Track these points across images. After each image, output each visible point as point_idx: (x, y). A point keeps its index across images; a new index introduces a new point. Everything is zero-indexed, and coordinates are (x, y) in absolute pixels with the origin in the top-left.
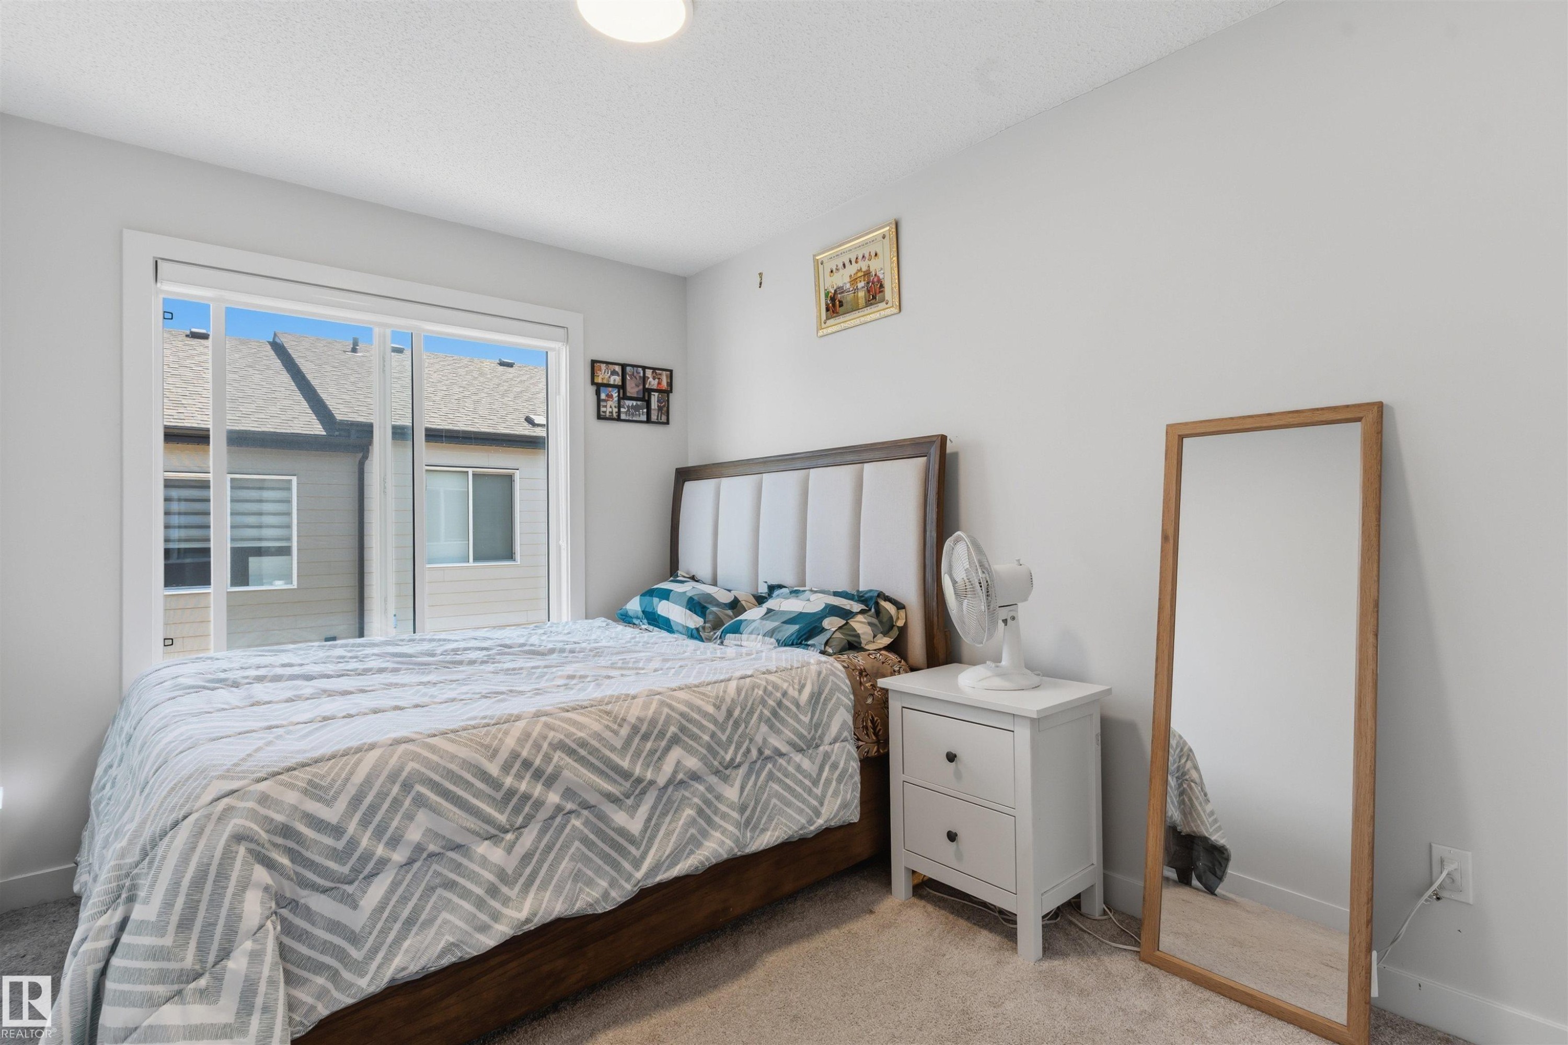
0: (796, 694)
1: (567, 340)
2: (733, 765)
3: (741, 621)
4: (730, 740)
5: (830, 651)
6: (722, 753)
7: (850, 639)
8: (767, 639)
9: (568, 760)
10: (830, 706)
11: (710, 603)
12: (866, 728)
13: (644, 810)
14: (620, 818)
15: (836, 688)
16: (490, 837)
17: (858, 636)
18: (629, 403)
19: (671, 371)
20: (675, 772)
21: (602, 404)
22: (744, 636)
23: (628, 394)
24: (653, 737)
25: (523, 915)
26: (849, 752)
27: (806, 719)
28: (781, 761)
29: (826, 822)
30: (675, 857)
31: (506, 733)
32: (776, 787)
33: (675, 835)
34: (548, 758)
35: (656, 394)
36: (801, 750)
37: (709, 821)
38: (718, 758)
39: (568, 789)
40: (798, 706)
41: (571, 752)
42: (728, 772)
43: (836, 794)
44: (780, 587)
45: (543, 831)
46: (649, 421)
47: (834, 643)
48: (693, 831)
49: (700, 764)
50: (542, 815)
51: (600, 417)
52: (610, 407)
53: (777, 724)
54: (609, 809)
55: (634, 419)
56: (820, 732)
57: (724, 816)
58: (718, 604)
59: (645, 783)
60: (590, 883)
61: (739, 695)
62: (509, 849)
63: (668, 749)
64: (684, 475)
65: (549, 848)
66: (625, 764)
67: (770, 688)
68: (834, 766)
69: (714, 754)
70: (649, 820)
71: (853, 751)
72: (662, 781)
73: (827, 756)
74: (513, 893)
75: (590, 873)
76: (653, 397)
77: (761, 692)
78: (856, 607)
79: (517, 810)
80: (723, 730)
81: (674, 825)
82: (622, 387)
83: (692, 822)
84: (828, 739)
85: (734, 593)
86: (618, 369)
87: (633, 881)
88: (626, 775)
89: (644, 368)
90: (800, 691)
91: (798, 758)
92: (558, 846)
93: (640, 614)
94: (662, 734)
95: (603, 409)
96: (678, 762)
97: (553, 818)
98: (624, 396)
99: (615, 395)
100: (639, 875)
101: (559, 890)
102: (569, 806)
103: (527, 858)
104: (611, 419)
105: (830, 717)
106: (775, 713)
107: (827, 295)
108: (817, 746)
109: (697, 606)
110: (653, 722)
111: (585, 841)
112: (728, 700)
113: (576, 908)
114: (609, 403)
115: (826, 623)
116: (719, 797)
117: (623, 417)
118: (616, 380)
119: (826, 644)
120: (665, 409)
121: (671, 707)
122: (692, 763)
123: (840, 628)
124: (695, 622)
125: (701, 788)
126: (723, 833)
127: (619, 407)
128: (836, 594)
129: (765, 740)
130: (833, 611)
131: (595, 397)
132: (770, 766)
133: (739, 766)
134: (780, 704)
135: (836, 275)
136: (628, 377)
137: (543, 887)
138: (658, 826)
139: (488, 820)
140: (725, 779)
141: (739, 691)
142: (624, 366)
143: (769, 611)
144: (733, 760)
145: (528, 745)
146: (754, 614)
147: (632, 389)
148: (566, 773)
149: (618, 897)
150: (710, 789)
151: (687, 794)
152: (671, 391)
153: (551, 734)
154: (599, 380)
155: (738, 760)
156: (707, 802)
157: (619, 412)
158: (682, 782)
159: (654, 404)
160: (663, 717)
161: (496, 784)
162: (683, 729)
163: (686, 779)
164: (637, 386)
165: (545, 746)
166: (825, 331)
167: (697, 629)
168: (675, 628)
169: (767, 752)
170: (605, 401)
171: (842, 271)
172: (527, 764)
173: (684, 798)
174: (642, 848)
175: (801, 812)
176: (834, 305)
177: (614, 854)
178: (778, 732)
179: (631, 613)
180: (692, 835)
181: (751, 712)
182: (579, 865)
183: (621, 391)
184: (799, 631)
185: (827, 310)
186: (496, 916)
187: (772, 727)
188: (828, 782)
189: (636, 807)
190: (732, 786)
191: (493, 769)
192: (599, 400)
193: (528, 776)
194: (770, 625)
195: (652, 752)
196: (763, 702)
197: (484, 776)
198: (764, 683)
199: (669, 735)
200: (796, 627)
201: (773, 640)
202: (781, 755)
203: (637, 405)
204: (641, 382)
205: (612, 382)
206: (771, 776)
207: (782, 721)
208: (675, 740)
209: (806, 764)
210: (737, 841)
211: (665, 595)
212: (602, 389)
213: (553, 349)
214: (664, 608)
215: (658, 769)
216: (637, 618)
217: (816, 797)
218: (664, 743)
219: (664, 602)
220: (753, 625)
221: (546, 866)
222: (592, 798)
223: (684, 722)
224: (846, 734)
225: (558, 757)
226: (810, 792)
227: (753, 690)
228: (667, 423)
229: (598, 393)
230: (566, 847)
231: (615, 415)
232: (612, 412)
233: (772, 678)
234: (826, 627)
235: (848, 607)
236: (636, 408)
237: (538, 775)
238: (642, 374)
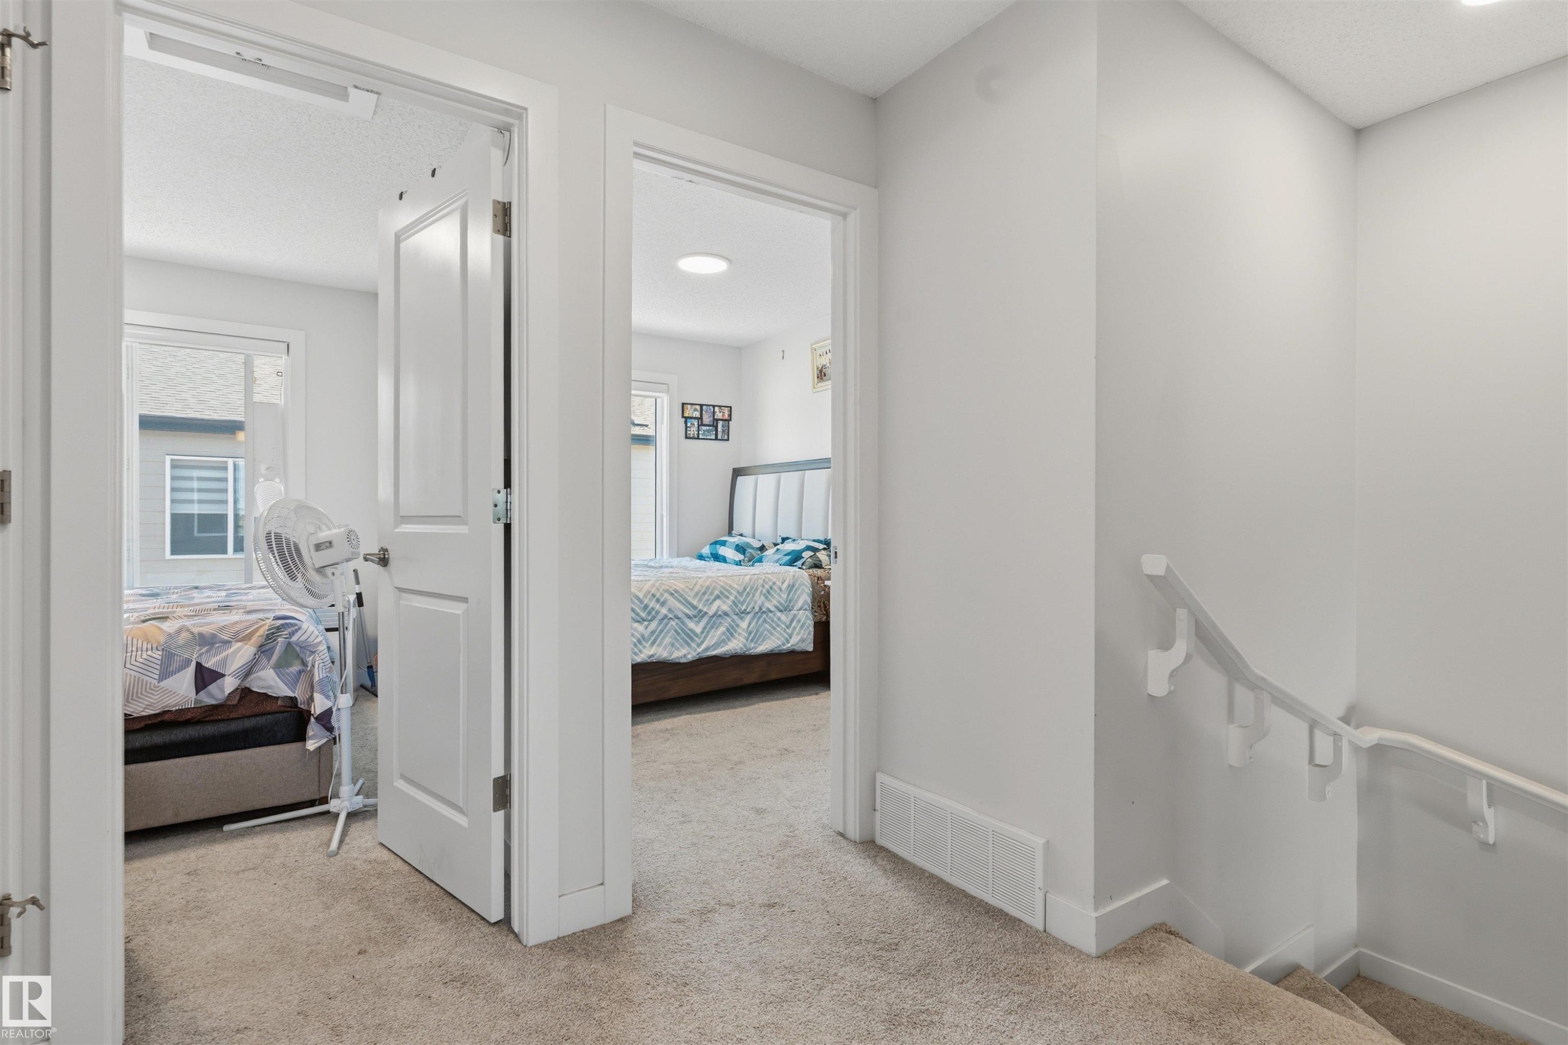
0: (780, 584)
1: (668, 391)
2: (745, 612)
3: (763, 556)
4: (744, 601)
5: (804, 567)
6: (740, 606)
7: (816, 562)
8: (775, 564)
9: (670, 597)
10: (798, 592)
11: (749, 548)
12: (819, 606)
13: (702, 624)
14: (691, 625)
15: (802, 584)
16: (639, 622)
17: (820, 561)
18: (704, 428)
19: (731, 407)
20: (717, 611)
21: (688, 429)
22: (764, 564)
23: (704, 423)
24: (707, 594)
25: (651, 653)
26: (807, 616)
27: (785, 596)
28: (770, 614)
29: (792, 646)
30: (716, 645)
31: (645, 584)
32: (767, 626)
33: (716, 638)
34: (662, 595)
35: (721, 422)
36: (781, 611)
37: (732, 635)
38: (738, 608)
39: (670, 609)
40: (781, 590)
41: (672, 594)
42: (743, 615)
43: (798, 634)
44: (788, 538)
45: (660, 624)
46: (716, 439)
47: (807, 563)
48: (724, 637)
49: (729, 609)
50: (660, 617)
51: (687, 437)
52: (693, 431)
53: (770, 597)
54: (687, 621)
55: (708, 438)
56: (791, 604)
57: (739, 634)
58: (753, 548)
59: (703, 613)
60: (677, 649)
61: (750, 582)
62: (646, 628)
63: (714, 600)
64: (737, 473)
65: (661, 631)
66: (695, 603)
67: (766, 580)
68: (799, 621)
69: (737, 606)
70: (704, 628)
71: (811, 617)
72: (711, 613)
73: (795, 616)
74: (647, 645)
75: (678, 645)
76: (719, 424)
77: (762, 582)
78: (821, 546)
79: (649, 613)
80: (741, 596)
81: (715, 633)
82: (701, 418)
83: (724, 633)
84: (795, 608)
85: (763, 542)
86: (698, 407)
87: (697, 653)
88: (695, 607)
89: (714, 406)
90: (782, 583)
91: (779, 614)
92: (665, 631)
93: (710, 555)
94: (712, 593)
95: (688, 432)
96: (719, 607)
97: (663, 619)
98: (701, 424)
99: (696, 423)
100: (699, 650)
101: (665, 648)
102: (671, 616)
103: (653, 633)
104: (693, 438)
105: (799, 597)
106: (769, 592)
107: (818, 369)
108: (790, 611)
109: (740, 549)
110: (708, 588)
111: (676, 631)
112: (745, 583)
113: (672, 657)
114: (692, 429)
115: (804, 555)
116: (738, 626)
117: (701, 437)
118: (697, 414)
119: (803, 564)
120: (727, 431)
121: (716, 583)
122: (725, 608)
123: (811, 557)
124: (739, 557)
125: (729, 620)
126: (738, 641)
127: (698, 431)
128: (814, 541)
129: (763, 603)
130: (809, 548)
131: (684, 425)
132: (765, 616)
133: (749, 613)
134: (771, 588)
135: (823, 358)
136: (704, 412)
137: (659, 646)
138: (708, 632)
139: (638, 615)
140: (742, 618)
141: (750, 580)
142: (701, 406)
143: (778, 549)
144: (745, 610)
145: (654, 589)
146: (770, 552)
147: (707, 419)
148: (669, 602)
149: (690, 657)
150: (733, 621)
151: (722, 621)
152: (730, 420)
153: (663, 587)
154: (686, 415)
155: (748, 610)
156: (732, 628)
157: (698, 435)
158: (720, 616)
159: (720, 429)
160: (712, 586)
161: (641, 601)
162: (721, 592)
163: (722, 614)
164: (709, 417)
165: (661, 590)
166: (817, 390)
167: (740, 561)
168: (728, 561)
169: (764, 609)
170: (689, 427)
171: (825, 356)
172: (654, 596)
173: (721, 623)
174: (701, 639)
175: (779, 639)
176: (821, 375)
177: (689, 641)
178: (769, 600)
179: (704, 555)
180: (724, 639)
181: (756, 590)
182: (674, 641)
183: (700, 421)
184: (790, 559)
185: (818, 377)
186: (640, 651)
187: (766, 598)
188: (795, 628)
189: (699, 622)
190: (744, 622)
191: (641, 596)
192: (686, 427)
193: (654, 600)
194: (777, 556)
195: (707, 600)
196: (763, 587)
197: (638, 599)
198: (764, 578)
199: (715, 594)
200: (789, 557)
201: (778, 564)
202: (771, 612)
203: (709, 429)
204: (712, 415)
205: (694, 416)
206: (765, 621)
207: (772, 596)
208: (718, 597)
209: (783, 618)
210: (745, 645)
211: (723, 543)
212: (688, 420)
213: (659, 397)
214: (722, 551)
215: (709, 608)
216: (708, 557)
217: (788, 634)
218: (712, 597)
219: (723, 547)
220: (769, 558)
221: (660, 638)
222: (680, 615)
223: (722, 590)
224: (806, 606)
225: (666, 595)
226: (785, 631)
227: (758, 580)
228: (728, 440)
229: (686, 423)
230: (668, 632)
231: (696, 436)
232: (694, 434)
233: (769, 576)
234: (803, 556)
235: (817, 547)
236: (708, 431)
237: (658, 601)
238: (712, 410)
